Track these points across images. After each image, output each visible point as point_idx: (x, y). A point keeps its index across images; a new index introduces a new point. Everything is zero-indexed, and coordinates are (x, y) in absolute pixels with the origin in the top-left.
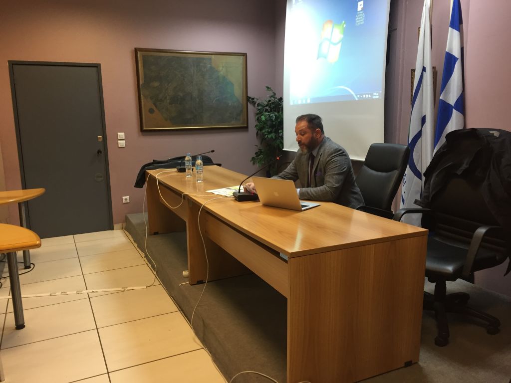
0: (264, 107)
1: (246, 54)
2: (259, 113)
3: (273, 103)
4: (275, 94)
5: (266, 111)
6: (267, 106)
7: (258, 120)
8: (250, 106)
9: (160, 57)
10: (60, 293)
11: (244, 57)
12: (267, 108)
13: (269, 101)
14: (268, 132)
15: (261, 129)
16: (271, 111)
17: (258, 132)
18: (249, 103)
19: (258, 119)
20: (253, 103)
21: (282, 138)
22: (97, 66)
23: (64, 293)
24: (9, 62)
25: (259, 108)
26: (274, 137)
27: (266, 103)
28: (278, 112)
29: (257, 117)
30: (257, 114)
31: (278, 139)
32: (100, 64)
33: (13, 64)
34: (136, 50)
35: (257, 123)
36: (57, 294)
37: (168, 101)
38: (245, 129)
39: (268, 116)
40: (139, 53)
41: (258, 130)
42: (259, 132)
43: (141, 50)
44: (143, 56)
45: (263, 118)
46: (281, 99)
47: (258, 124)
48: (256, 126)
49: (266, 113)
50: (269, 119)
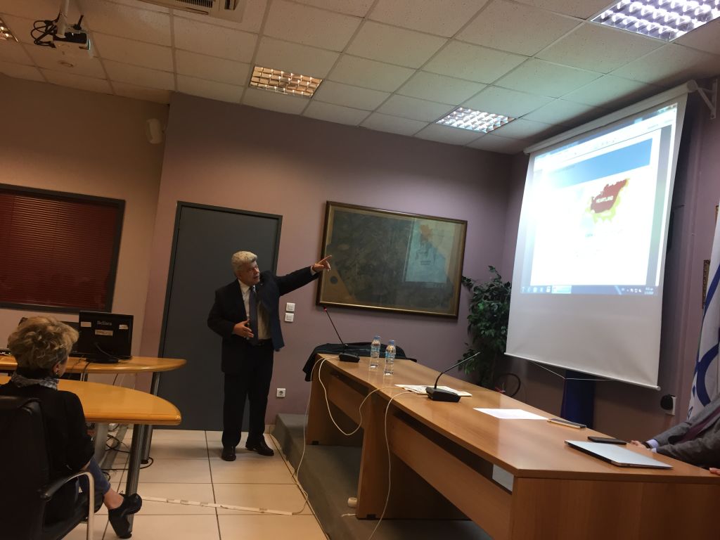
0: (483, 292)
1: (466, 222)
2: (475, 300)
3: (496, 289)
4: (500, 277)
5: (485, 299)
6: (487, 291)
7: (474, 309)
8: (464, 290)
9: (355, 215)
10: (179, 501)
11: (463, 226)
12: (487, 294)
13: (492, 285)
14: (485, 326)
15: (475, 322)
16: (492, 299)
17: (470, 326)
18: (462, 286)
19: (473, 307)
20: (469, 286)
21: (505, 337)
22: (278, 219)
23: (184, 502)
24: (179, 202)
25: (476, 293)
26: (493, 335)
27: (487, 288)
28: (503, 302)
29: (471, 305)
30: (473, 301)
31: (499, 338)
32: (282, 216)
33: (182, 206)
34: (328, 204)
35: (471, 313)
36: (175, 501)
37: (357, 270)
38: (453, 319)
39: (487, 305)
40: (331, 207)
41: (472, 323)
42: (472, 326)
43: (334, 204)
44: (336, 212)
45: (481, 307)
46: (509, 285)
47: (473, 315)
48: (468, 317)
49: (486, 301)
50: (489, 308)
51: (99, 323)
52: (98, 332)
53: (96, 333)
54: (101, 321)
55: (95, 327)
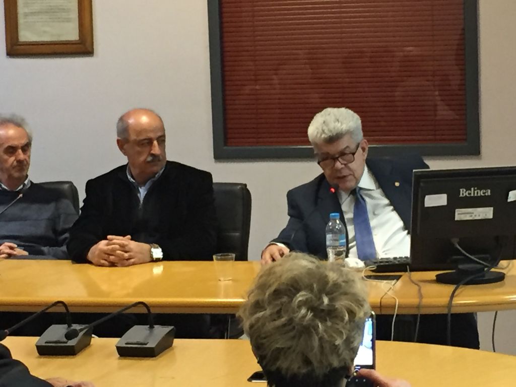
51: (463, 193)
52: (462, 214)
53: (457, 218)
54: (468, 189)
55: (456, 202)
